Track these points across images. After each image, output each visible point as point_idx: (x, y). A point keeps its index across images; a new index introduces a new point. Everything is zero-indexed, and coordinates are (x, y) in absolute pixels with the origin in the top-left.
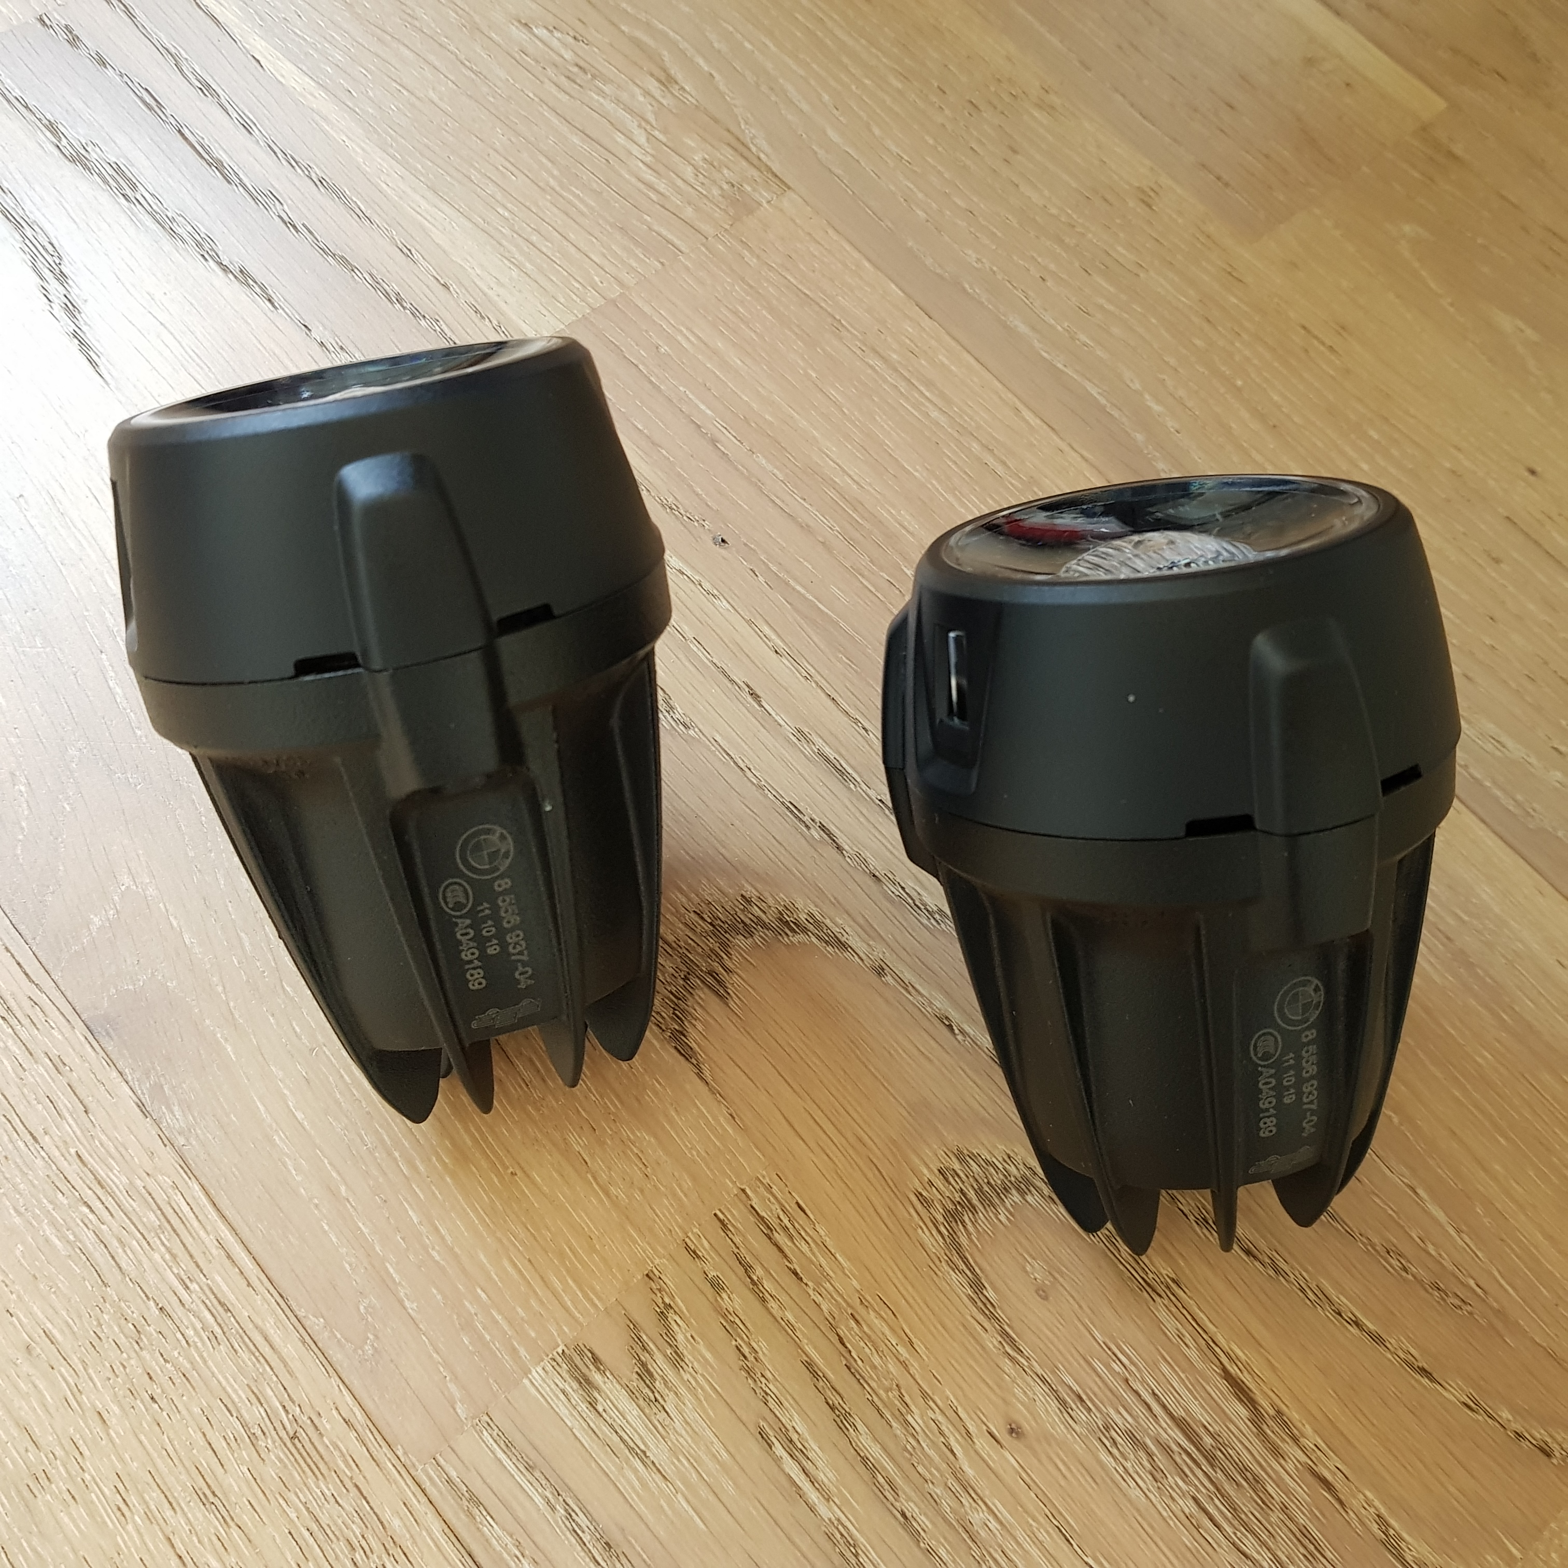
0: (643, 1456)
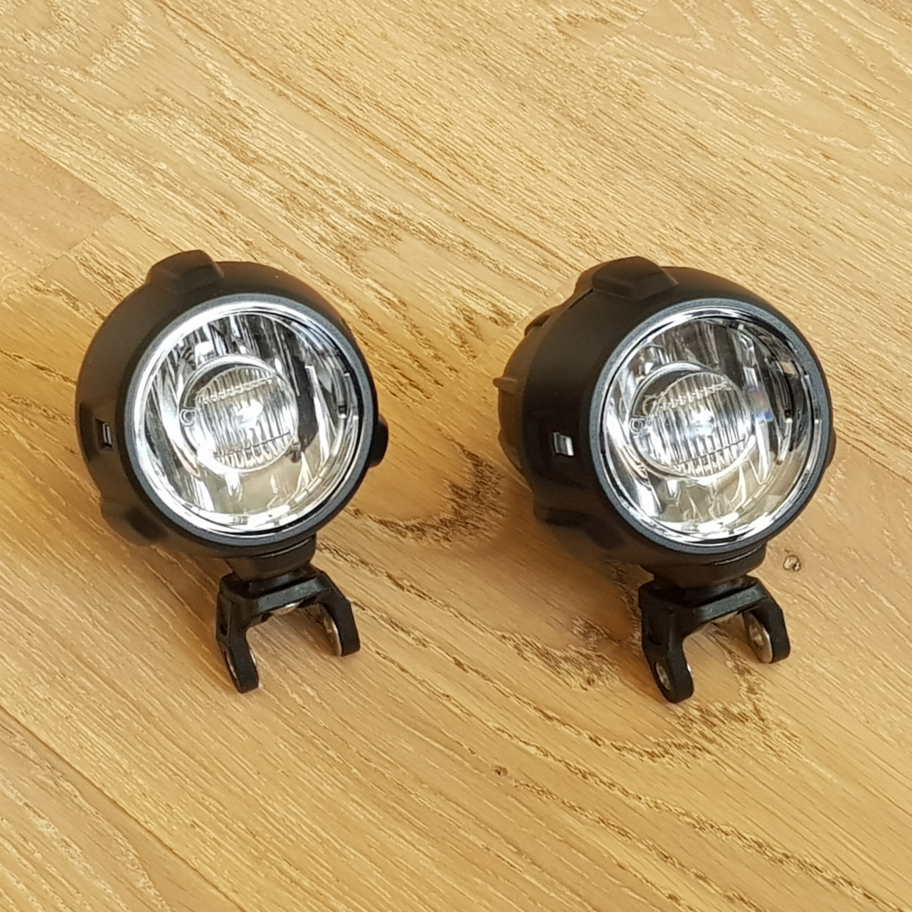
0: (464, 290)
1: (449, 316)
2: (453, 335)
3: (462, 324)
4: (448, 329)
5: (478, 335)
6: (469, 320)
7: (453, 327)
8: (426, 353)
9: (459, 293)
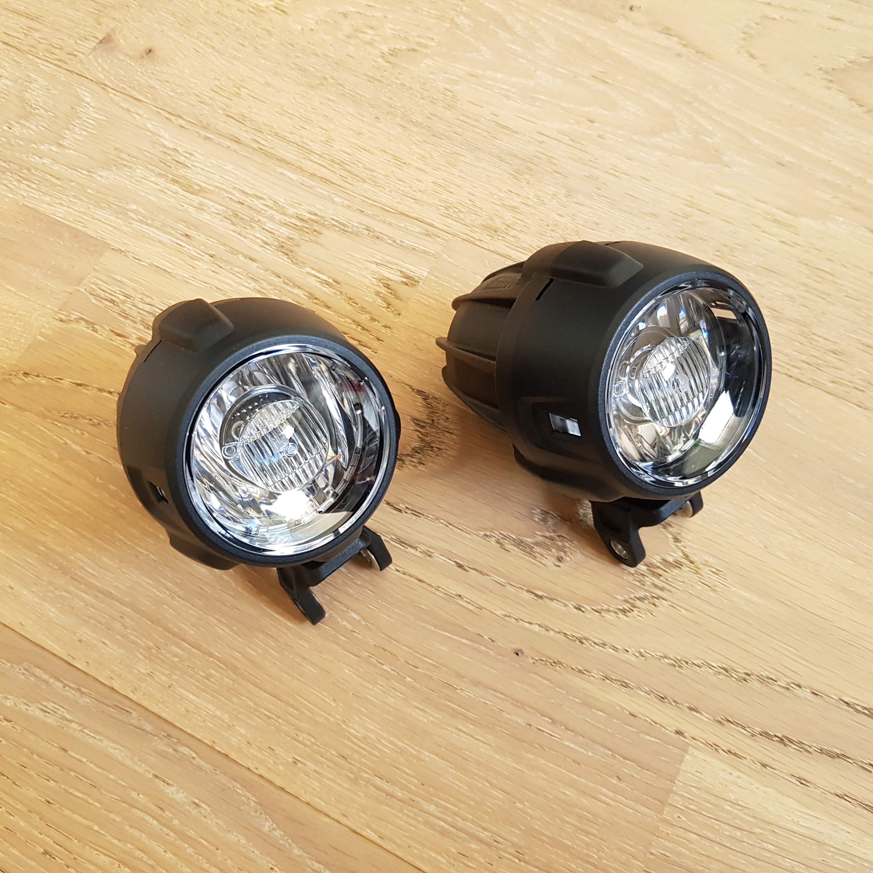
1: (372, 286)
2: (379, 300)
3: (384, 290)
4: (374, 296)
5: (398, 298)
6: (388, 286)
7: (378, 294)
8: (364, 318)
9: (374, 267)
